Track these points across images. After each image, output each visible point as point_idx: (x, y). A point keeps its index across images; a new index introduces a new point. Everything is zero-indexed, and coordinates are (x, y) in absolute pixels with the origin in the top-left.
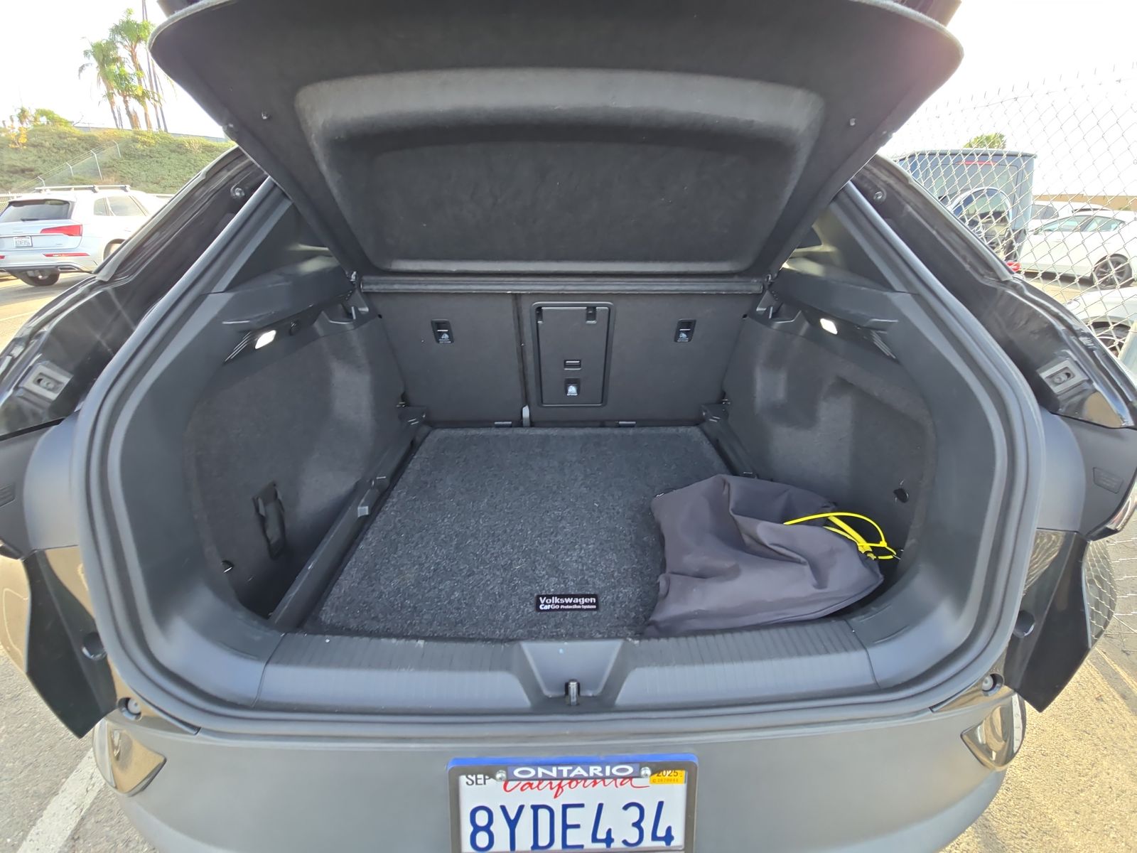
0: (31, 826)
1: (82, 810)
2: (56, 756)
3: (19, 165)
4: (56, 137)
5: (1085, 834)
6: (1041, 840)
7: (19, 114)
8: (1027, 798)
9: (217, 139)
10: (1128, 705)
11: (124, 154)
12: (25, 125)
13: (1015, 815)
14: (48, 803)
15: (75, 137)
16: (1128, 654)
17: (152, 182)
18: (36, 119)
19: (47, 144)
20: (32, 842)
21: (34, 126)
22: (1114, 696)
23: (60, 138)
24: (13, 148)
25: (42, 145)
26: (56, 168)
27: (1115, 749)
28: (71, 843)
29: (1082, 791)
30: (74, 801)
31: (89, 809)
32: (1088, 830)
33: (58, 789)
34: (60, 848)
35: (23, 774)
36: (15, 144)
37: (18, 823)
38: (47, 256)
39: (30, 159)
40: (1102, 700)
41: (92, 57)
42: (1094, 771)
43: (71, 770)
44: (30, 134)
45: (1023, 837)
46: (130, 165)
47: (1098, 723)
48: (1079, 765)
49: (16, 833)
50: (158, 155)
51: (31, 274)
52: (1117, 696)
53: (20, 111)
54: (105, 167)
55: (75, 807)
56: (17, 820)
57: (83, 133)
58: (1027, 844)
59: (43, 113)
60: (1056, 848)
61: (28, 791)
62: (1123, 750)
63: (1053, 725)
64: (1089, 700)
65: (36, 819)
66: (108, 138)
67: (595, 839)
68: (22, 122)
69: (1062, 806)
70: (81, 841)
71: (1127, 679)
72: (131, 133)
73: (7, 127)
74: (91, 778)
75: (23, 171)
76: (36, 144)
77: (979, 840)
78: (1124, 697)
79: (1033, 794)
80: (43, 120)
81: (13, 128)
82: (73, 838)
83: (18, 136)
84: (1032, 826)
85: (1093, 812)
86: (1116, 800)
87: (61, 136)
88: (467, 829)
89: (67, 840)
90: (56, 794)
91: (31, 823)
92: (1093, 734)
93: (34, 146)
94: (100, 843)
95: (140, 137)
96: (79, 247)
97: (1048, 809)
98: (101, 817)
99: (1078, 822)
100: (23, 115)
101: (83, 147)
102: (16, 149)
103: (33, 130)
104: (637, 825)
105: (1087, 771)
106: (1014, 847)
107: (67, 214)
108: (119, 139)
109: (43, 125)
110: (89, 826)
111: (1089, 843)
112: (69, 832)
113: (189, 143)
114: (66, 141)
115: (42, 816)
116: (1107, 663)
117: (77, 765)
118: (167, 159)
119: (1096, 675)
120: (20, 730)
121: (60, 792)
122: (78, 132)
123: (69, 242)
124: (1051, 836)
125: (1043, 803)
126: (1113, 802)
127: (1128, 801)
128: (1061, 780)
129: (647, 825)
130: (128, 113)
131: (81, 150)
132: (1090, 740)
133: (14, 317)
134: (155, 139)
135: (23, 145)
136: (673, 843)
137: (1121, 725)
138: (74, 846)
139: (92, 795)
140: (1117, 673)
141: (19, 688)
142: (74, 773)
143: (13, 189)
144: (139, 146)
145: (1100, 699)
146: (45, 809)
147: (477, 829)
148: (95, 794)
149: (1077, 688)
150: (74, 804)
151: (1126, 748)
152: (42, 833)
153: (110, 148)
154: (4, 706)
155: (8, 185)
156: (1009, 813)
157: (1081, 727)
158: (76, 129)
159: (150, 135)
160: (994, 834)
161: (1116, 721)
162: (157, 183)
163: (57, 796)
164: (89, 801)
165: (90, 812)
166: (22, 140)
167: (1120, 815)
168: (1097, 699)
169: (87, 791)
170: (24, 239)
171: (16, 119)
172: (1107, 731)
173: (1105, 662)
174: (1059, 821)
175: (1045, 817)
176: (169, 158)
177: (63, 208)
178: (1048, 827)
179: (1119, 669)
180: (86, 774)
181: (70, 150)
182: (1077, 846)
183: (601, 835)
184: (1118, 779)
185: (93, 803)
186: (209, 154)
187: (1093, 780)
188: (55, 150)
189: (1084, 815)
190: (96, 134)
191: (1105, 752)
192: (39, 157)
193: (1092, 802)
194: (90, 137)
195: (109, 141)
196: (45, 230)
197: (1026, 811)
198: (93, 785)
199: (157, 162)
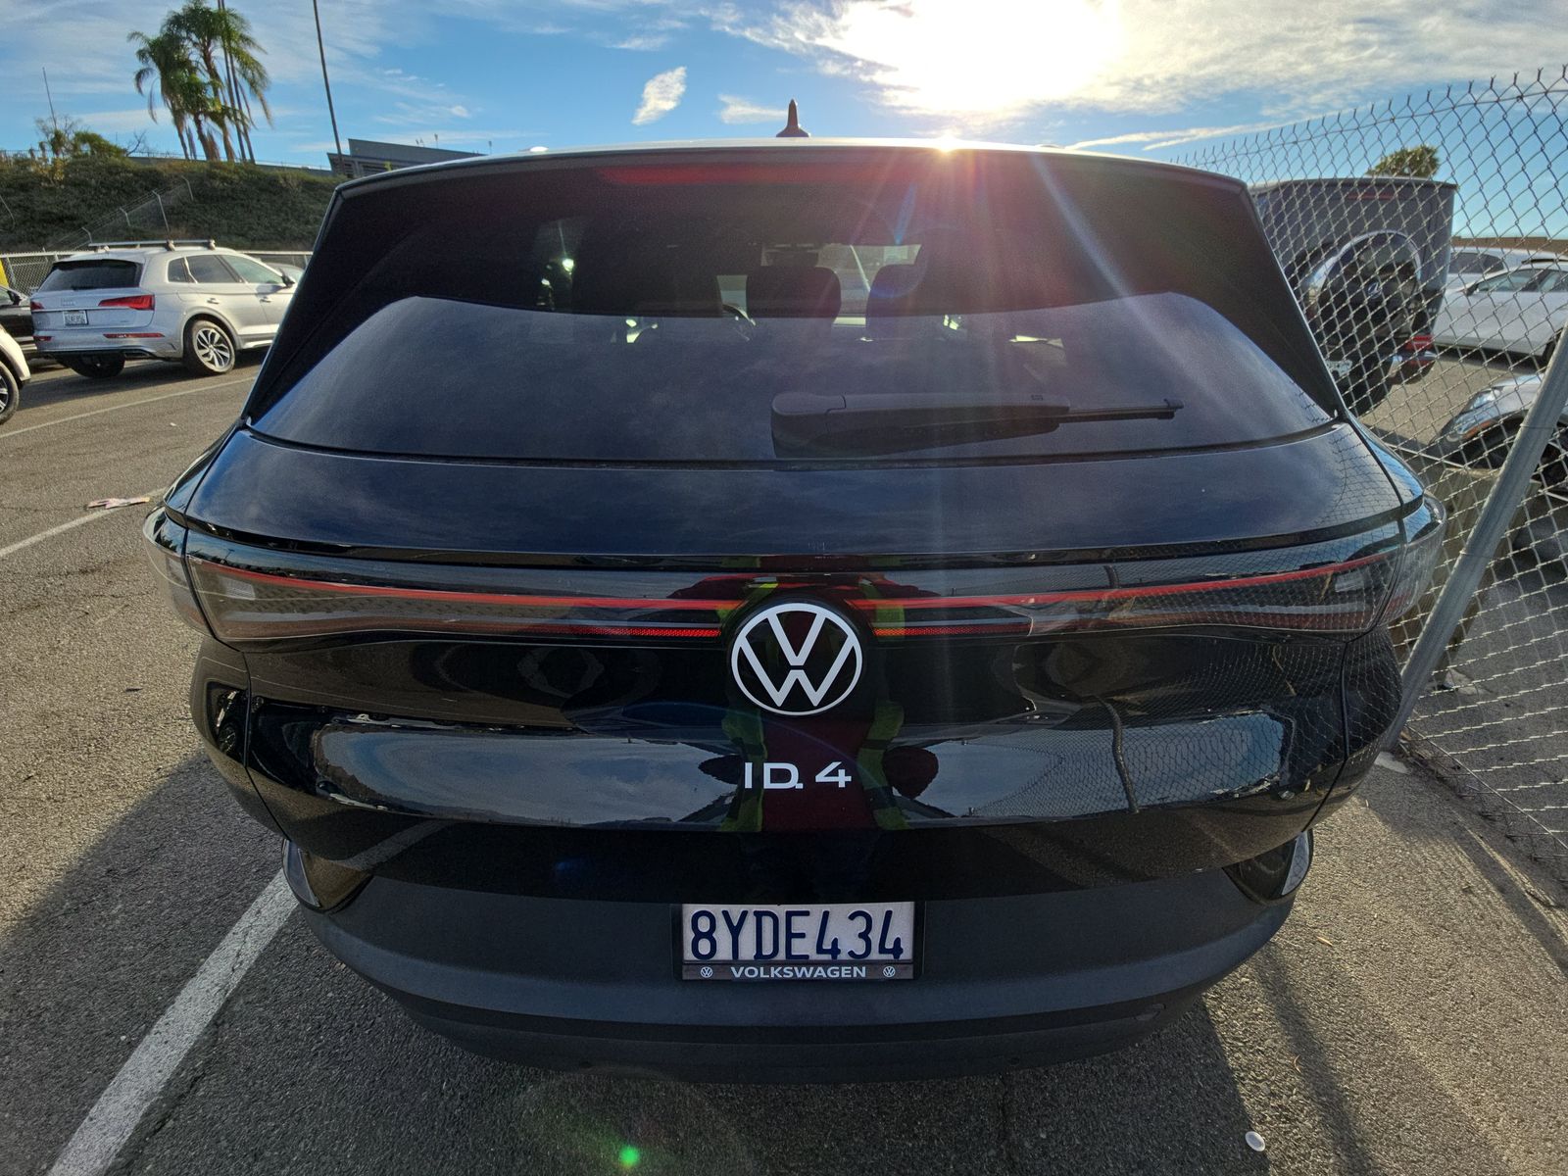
0: (158, 1016)
1: (227, 991)
2: (191, 934)
3: (55, 211)
4: (104, 173)
5: (1434, 1044)
6: (1372, 1045)
7: (52, 140)
8: (1357, 996)
9: (322, 173)
10: (1506, 900)
11: (197, 195)
12: (61, 156)
13: (1339, 1014)
14: (183, 987)
15: (129, 172)
16: (1513, 841)
17: (236, 234)
18: (76, 147)
19: (93, 182)
20: (158, 1035)
21: (74, 157)
22: (1488, 889)
23: (111, 173)
24: (46, 188)
25: (87, 185)
26: (106, 216)
27: (1483, 950)
28: (213, 1030)
29: (1432, 994)
30: (216, 982)
31: (236, 990)
32: (1438, 1040)
33: (196, 970)
34: (198, 1036)
35: (148, 957)
36: (49, 182)
37: (139, 1014)
38: (108, 336)
39: (71, 203)
40: (1471, 892)
41: (151, 61)
42: (1451, 972)
43: (212, 948)
44: (69, 167)
45: (1348, 1040)
46: (206, 210)
47: (1462, 918)
48: (1431, 964)
49: (135, 1027)
50: (242, 196)
51: (87, 361)
52: (1492, 889)
53: (53, 136)
54: (173, 213)
55: (217, 988)
56: (139, 1011)
57: (141, 167)
58: (1353, 1048)
59: (85, 138)
60: (1393, 1056)
61: (154, 976)
62: (1494, 951)
63: (1400, 917)
64: (1452, 892)
65: (166, 1006)
66: (176, 173)
67: (820, 950)
68: (56, 151)
69: (1403, 1009)
70: (227, 1026)
71: (1509, 870)
72: (206, 166)
73: (36, 159)
74: (238, 956)
75: (61, 219)
76: (77, 182)
77: (1289, 1037)
78: (1501, 890)
79: (1366, 991)
80: (86, 148)
81: (46, 160)
82: (216, 1024)
83: (53, 171)
84: (1361, 1028)
85: (1446, 1019)
86: (1480, 1009)
87: (113, 170)
88: (689, 935)
89: (208, 1026)
90: (193, 975)
91: (159, 1012)
92: (1455, 931)
93: (75, 185)
94: (251, 1026)
95: (218, 171)
96: (152, 326)
97: (1383, 1010)
98: (251, 998)
99: (1424, 1029)
100: (57, 141)
101: (141, 186)
102: (51, 189)
103: (73, 164)
104: (864, 936)
105: (1441, 971)
106: (1336, 1049)
107: (133, 280)
108: (191, 175)
109: (86, 154)
110: (236, 1008)
111: (1440, 1056)
112: (210, 1018)
113: (285, 179)
114: (118, 177)
115: (173, 1003)
116: (1484, 850)
117: (219, 942)
118: (255, 201)
119: (1466, 862)
120: (143, 908)
121: (198, 974)
122: (133, 165)
123: (138, 319)
124: (1385, 1042)
125: (1378, 1003)
126: (1475, 1011)
127: (1496, 1012)
128: (1404, 980)
129: (875, 936)
130: (202, 137)
131: (140, 191)
132: (1449, 936)
133: (71, 418)
134: (238, 173)
135: (60, 182)
136: (902, 957)
137: (1494, 922)
138: (216, 1032)
139: (241, 974)
140: (1495, 862)
141: (137, 861)
142: (216, 951)
143: (49, 245)
144: (217, 183)
145: (1468, 891)
146: (179, 993)
147: (699, 935)
148: (244, 973)
149: (1438, 876)
150: (217, 985)
151: (1499, 950)
152: (173, 1022)
153: (177, 188)
154: (120, 882)
155: (42, 239)
156: (1331, 1011)
157: (1438, 920)
158: (131, 161)
159: (232, 168)
160: (1310, 1032)
161: (1487, 918)
162: (243, 235)
163: (194, 979)
164: (235, 980)
165: (237, 993)
166: (59, 177)
167: (1485, 1027)
168: (1464, 890)
169: (233, 970)
170: (76, 314)
171: (48, 147)
172: (1473, 929)
173: (1481, 848)
174: (1400, 1026)
175: (1379, 1019)
176: (258, 200)
177: (128, 273)
178: (1383, 1032)
179: (1498, 857)
180: (231, 952)
181: (124, 191)
182: (1421, 1057)
183: (827, 945)
184: (1484, 985)
185: (242, 982)
186: (312, 193)
187: (1449, 983)
188: (104, 191)
189: (1433, 1022)
190: (160, 168)
191: (1468, 952)
192: (83, 201)
193: (1446, 1008)
194: (151, 172)
195: (176, 176)
196: (104, 303)
197: (1355, 1011)
198: (241, 963)
199: (242, 205)
